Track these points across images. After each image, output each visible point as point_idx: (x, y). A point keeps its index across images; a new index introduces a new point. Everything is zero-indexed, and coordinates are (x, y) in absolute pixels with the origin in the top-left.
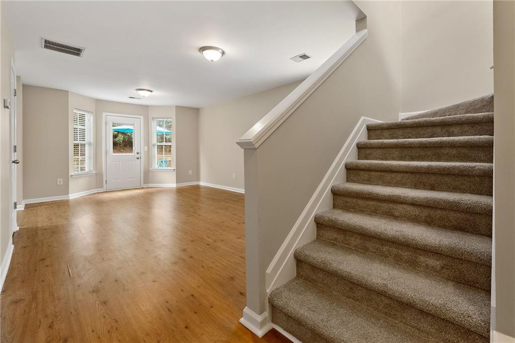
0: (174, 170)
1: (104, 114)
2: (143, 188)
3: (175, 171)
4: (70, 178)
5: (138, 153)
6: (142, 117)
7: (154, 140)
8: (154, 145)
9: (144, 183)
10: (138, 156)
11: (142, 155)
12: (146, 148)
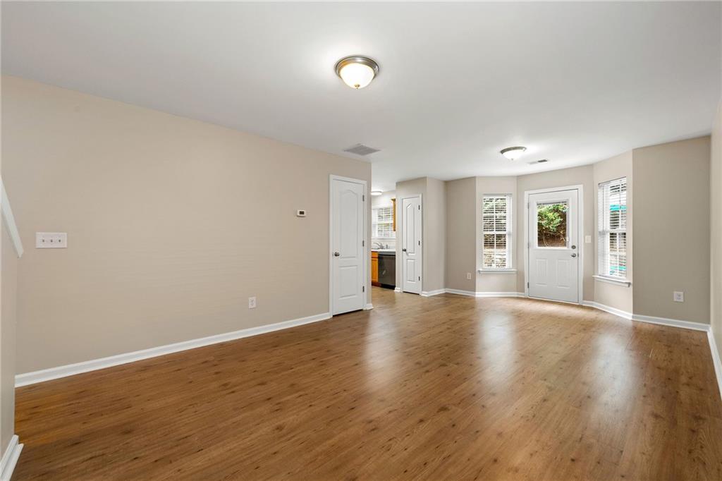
0: (629, 284)
1: (526, 193)
2: (581, 307)
3: (631, 287)
4: (477, 274)
5: (574, 247)
6: (580, 187)
7: (604, 224)
8: (603, 233)
9: (584, 299)
10: (575, 251)
11: (582, 252)
12: (589, 239)
